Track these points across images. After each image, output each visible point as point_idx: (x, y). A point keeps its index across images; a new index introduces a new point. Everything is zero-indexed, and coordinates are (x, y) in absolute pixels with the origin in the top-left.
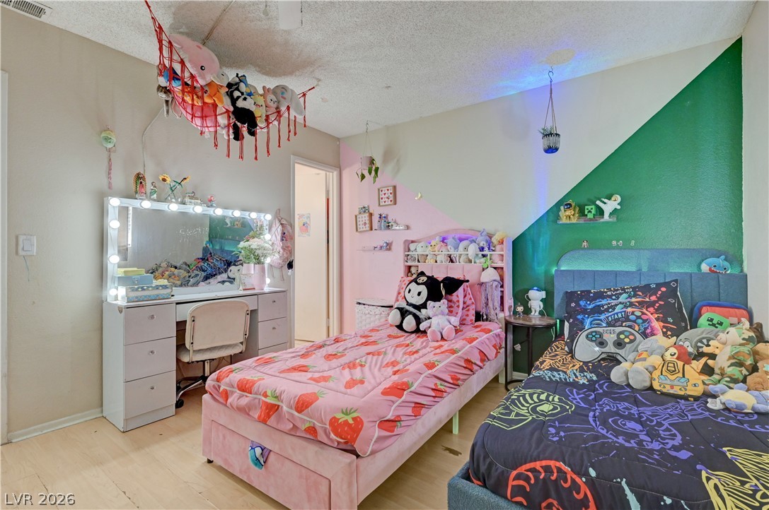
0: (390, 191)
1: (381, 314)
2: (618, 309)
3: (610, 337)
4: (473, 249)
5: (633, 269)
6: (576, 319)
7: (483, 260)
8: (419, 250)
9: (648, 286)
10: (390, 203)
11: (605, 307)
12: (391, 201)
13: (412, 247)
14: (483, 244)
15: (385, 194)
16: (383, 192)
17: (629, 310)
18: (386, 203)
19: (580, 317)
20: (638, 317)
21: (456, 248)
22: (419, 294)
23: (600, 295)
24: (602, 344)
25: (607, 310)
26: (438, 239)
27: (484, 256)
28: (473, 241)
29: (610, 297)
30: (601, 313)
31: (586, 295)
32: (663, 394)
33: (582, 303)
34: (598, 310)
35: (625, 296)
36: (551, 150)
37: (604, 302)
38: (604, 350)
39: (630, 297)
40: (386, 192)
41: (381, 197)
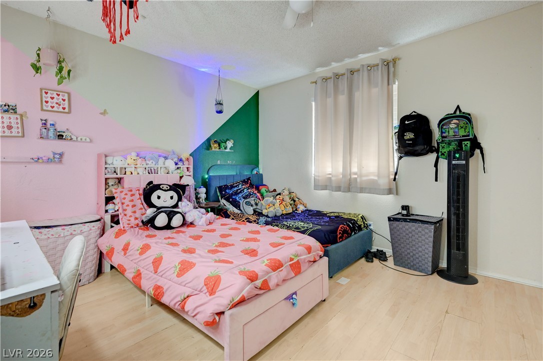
0: (61, 97)
2: (245, 191)
3: (253, 203)
4: (170, 164)
5: (235, 174)
6: (232, 199)
7: (179, 171)
9: (244, 180)
10: (61, 109)
11: (239, 191)
12: (64, 108)
13: (109, 160)
14: (176, 160)
15: (52, 98)
16: (49, 95)
17: (249, 190)
18: (55, 109)
19: (234, 197)
20: (253, 193)
21: (157, 163)
23: (232, 187)
24: (252, 206)
25: (241, 192)
27: (178, 168)
28: (166, 158)
29: (236, 186)
30: (239, 194)
31: (226, 187)
33: (227, 191)
34: (236, 193)
35: (240, 185)
36: (220, 112)
37: (235, 189)
38: (254, 208)
39: (242, 186)
40: (55, 96)
41: (44, 99)
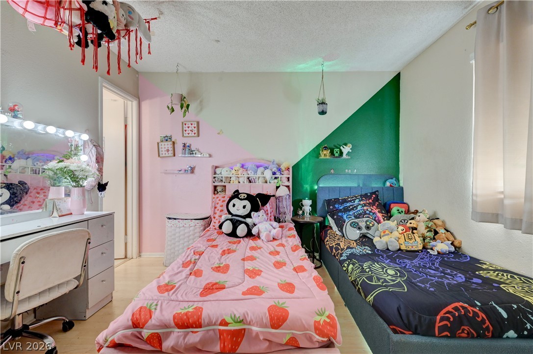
0: (193, 125)
1: (196, 225)
2: (359, 208)
3: (363, 225)
4: (268, 174)
5: (356, 185)
6: (338, 216)
7: (276, 181)
8: (224, 173)
9: (366, 194)
10: (193, 135)
11: (351, 207)
12: (195, 134)
13: (218, 171)
14: (275, 170)
15: (188, 127)
16: (187, 126)
17: (365, 208)
18: (190, 135)
19: (340, 214)
20: (370, 212)
21: (256, 172)
22: (244, 207)
23: (345, 201)
24: (360, 228)
25: (352, 209)
26: (239, 165)
27: (276, 178)
28: (266, 168)
29: (351, 201)
30: (349, 211)
31: (337, 201)
32: (407, 251)
33: (337, 206)
34: (346, 210)
35: (357, 200)
36: (323, 113)
37: (348, 204)
38: (361, 232)
39: (360, 201)
40: (190, 125)
41: (184, 129)
